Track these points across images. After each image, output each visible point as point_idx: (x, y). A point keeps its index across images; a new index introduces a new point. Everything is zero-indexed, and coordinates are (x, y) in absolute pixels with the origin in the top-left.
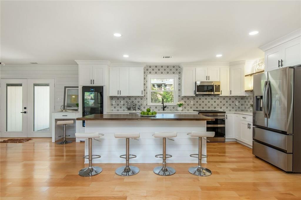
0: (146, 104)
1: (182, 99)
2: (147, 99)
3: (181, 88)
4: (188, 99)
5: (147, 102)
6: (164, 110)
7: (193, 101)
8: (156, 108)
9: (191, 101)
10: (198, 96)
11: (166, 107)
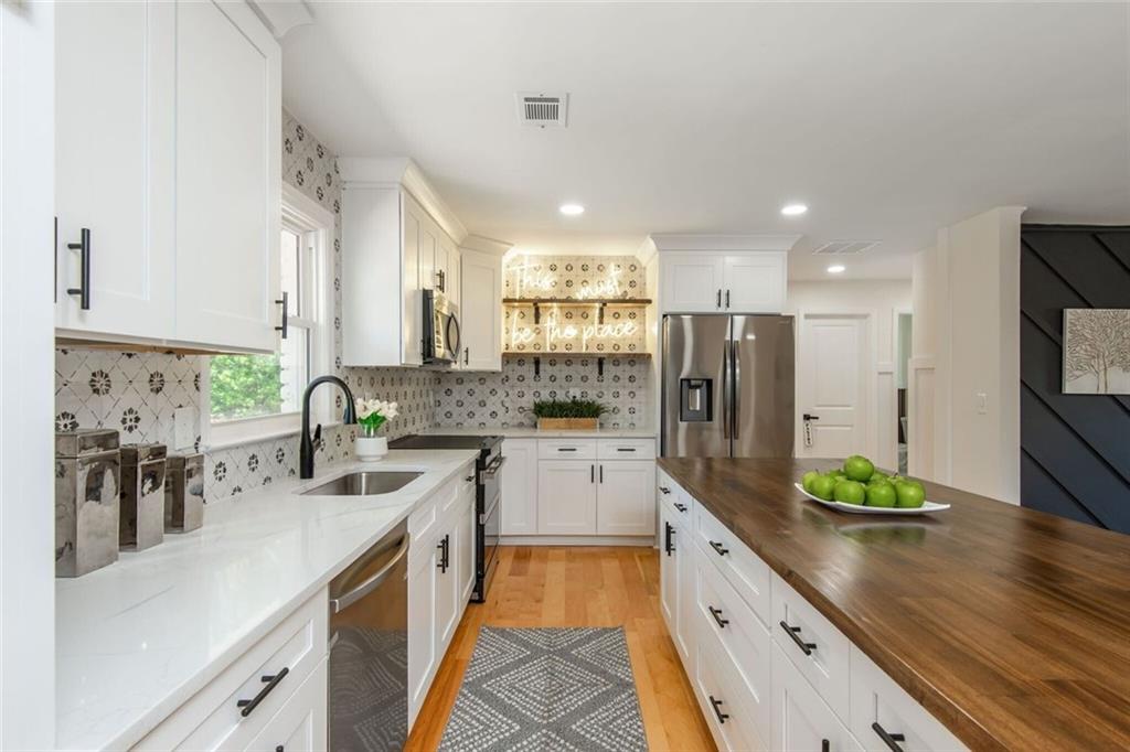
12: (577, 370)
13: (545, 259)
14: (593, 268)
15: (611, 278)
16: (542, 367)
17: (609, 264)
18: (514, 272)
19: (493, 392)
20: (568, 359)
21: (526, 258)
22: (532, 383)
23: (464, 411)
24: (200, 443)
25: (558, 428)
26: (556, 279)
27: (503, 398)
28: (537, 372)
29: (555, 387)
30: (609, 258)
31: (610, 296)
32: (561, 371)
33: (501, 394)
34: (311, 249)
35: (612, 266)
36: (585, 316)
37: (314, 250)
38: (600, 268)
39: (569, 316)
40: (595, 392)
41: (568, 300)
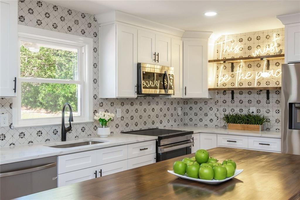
0: (8, 125)
1: (101, 105)
2: (11, 105)
4: (112, 104)
5: (11, 117)
6: (64, 139)
8: (39, 133)
9: (117, 110)
11: (69, 129)
12: (254, 97)
13: (237, 36)
14: (263, 37)
15: (273, 42)
16: (235, 95)
17: (273, 34)
18: (220, 44)
19: (211, 109)
20: (250, 91)
21: (226, 37)
22: (231, 104)
23: (197, 118)
24: (12, 126)
25: (237, 129)
26: (242, 46)
27: (216, 112)
28: (233, 98)
29: (242, 106)
30: (273, 31)
31: (272, 53)
32: (245, 97)
33: (215, 109)
34: (83, 53)
35: (275, 35)
36: (259, 66)
37: (84, 53)
38: (268, 37)
39: (249, 66)
40: (265, 110)
41: (249, 58)
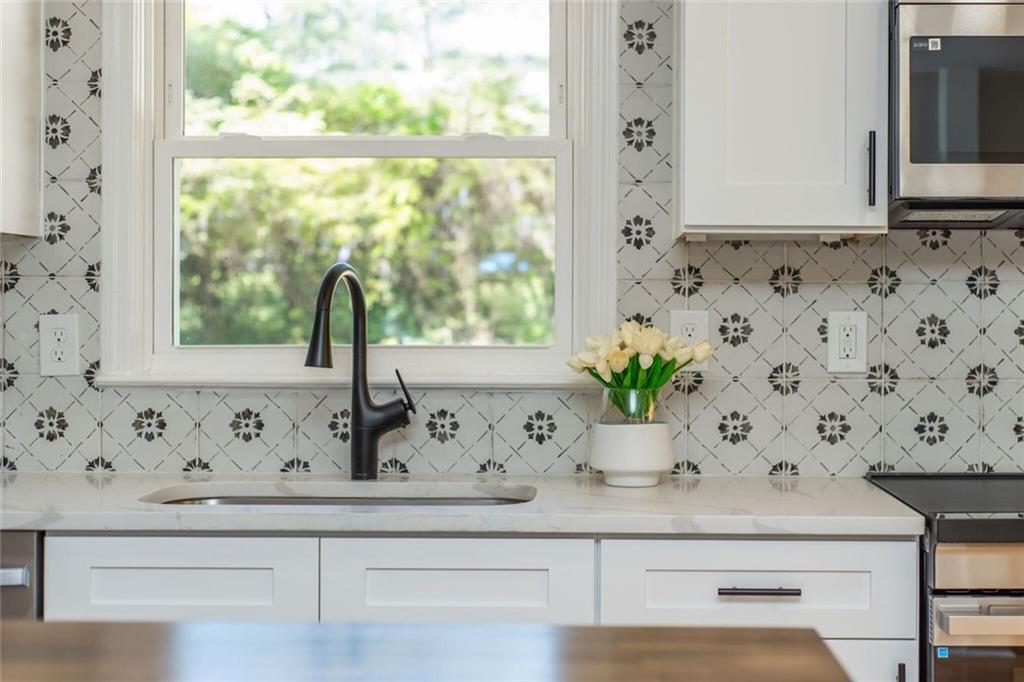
0: (76, 367)
1: (690, 279)
2: (92, 271)
3: (670, 106)
4: (784, 279)
5: (94, 332)
6: (364, 466)
7: (860, 319)
8: (247, 424)
9: (837, 320)
10: (947, 228)
11: (398, 416)
24: (97, 373)
